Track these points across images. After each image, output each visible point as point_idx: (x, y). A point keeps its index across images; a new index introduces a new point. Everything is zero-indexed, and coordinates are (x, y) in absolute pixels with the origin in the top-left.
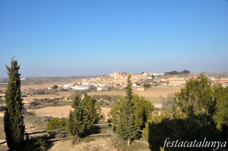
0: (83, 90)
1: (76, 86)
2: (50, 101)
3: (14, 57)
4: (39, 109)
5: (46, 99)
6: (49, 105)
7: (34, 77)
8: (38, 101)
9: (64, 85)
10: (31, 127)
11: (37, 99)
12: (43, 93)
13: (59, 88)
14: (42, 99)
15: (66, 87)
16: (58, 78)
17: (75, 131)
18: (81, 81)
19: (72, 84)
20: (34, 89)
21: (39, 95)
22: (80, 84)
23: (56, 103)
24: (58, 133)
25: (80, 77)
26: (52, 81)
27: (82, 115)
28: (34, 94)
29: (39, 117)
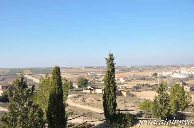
0: (182, 78)
1: (175, 74)
2: (149, 86)
3: (111, 51)
4: (140, 92)
5: (147, 85)
6: (148, 89)
7: (138, 66)
8: (139, 85)
9: (164, 72)
10: (132, 106)
11: (139, 83)
12: (144, 79)
13: (158, 75)
14: (143, 84)
15: (165, 75)
16: (158, 66)
17: (158, 114)
18: (179, 69)
19: (171, 72)
20: (137, 76)
21: (141, 81)
22: (179, 72)
23: (155, 88)
24: (144, 114)
25: (179, 66)
26: (152, 69)
27: (166, 100)
28: (137, 80)
29: (139, 99)
